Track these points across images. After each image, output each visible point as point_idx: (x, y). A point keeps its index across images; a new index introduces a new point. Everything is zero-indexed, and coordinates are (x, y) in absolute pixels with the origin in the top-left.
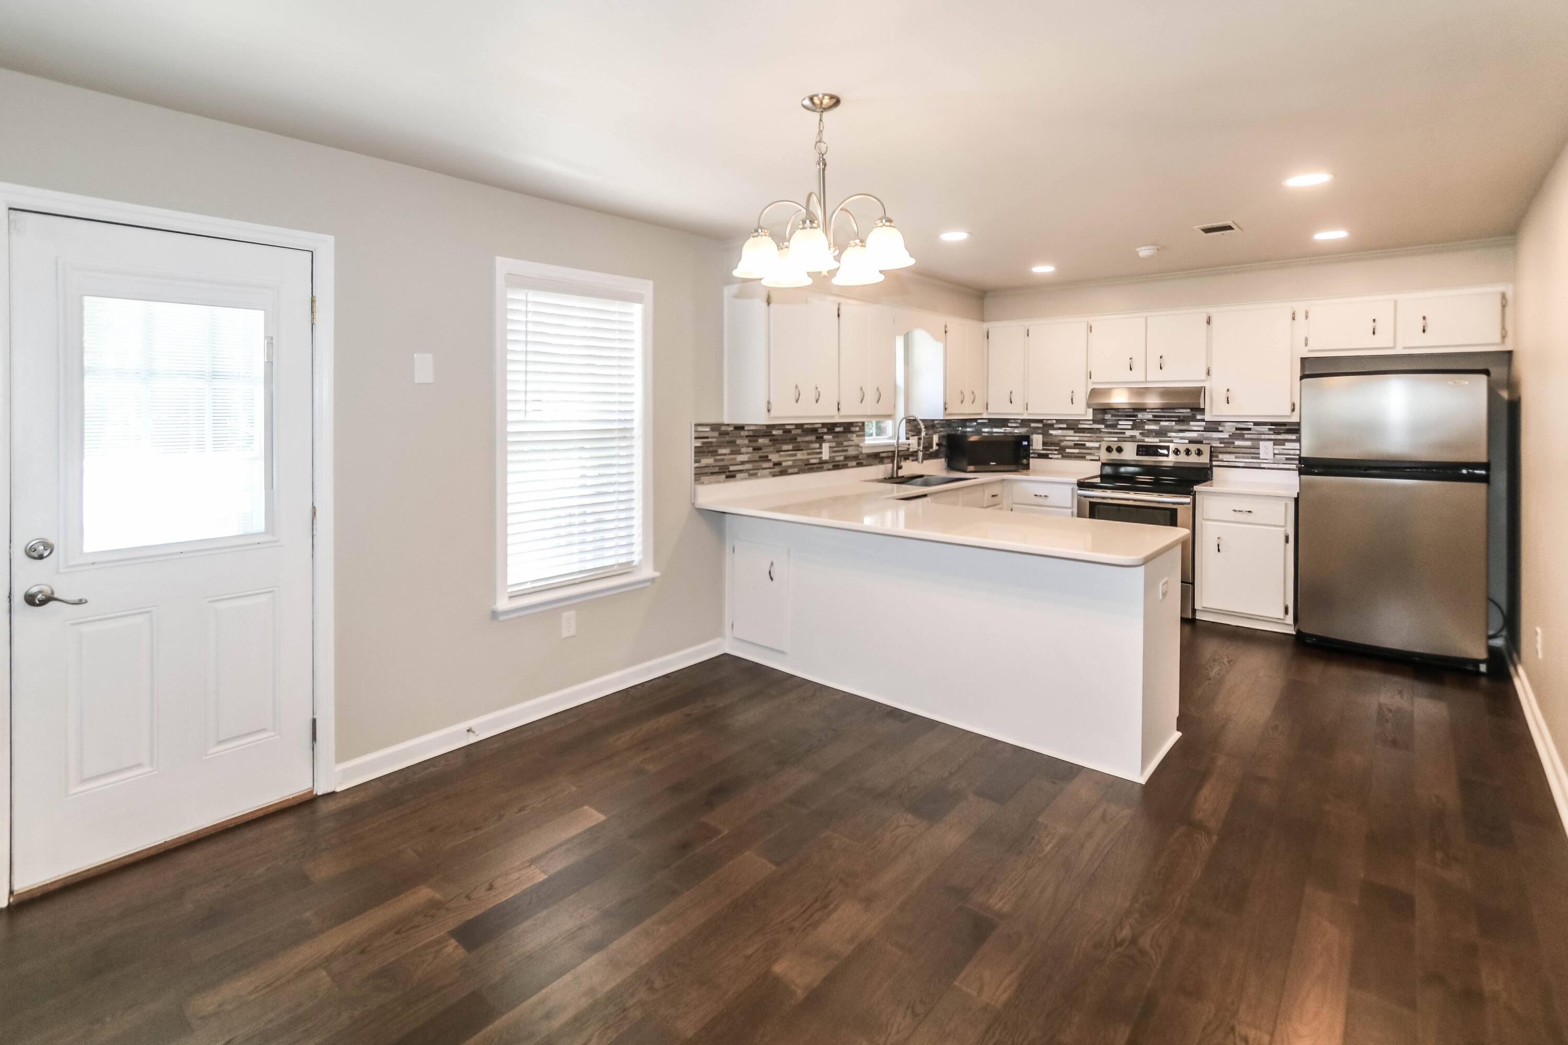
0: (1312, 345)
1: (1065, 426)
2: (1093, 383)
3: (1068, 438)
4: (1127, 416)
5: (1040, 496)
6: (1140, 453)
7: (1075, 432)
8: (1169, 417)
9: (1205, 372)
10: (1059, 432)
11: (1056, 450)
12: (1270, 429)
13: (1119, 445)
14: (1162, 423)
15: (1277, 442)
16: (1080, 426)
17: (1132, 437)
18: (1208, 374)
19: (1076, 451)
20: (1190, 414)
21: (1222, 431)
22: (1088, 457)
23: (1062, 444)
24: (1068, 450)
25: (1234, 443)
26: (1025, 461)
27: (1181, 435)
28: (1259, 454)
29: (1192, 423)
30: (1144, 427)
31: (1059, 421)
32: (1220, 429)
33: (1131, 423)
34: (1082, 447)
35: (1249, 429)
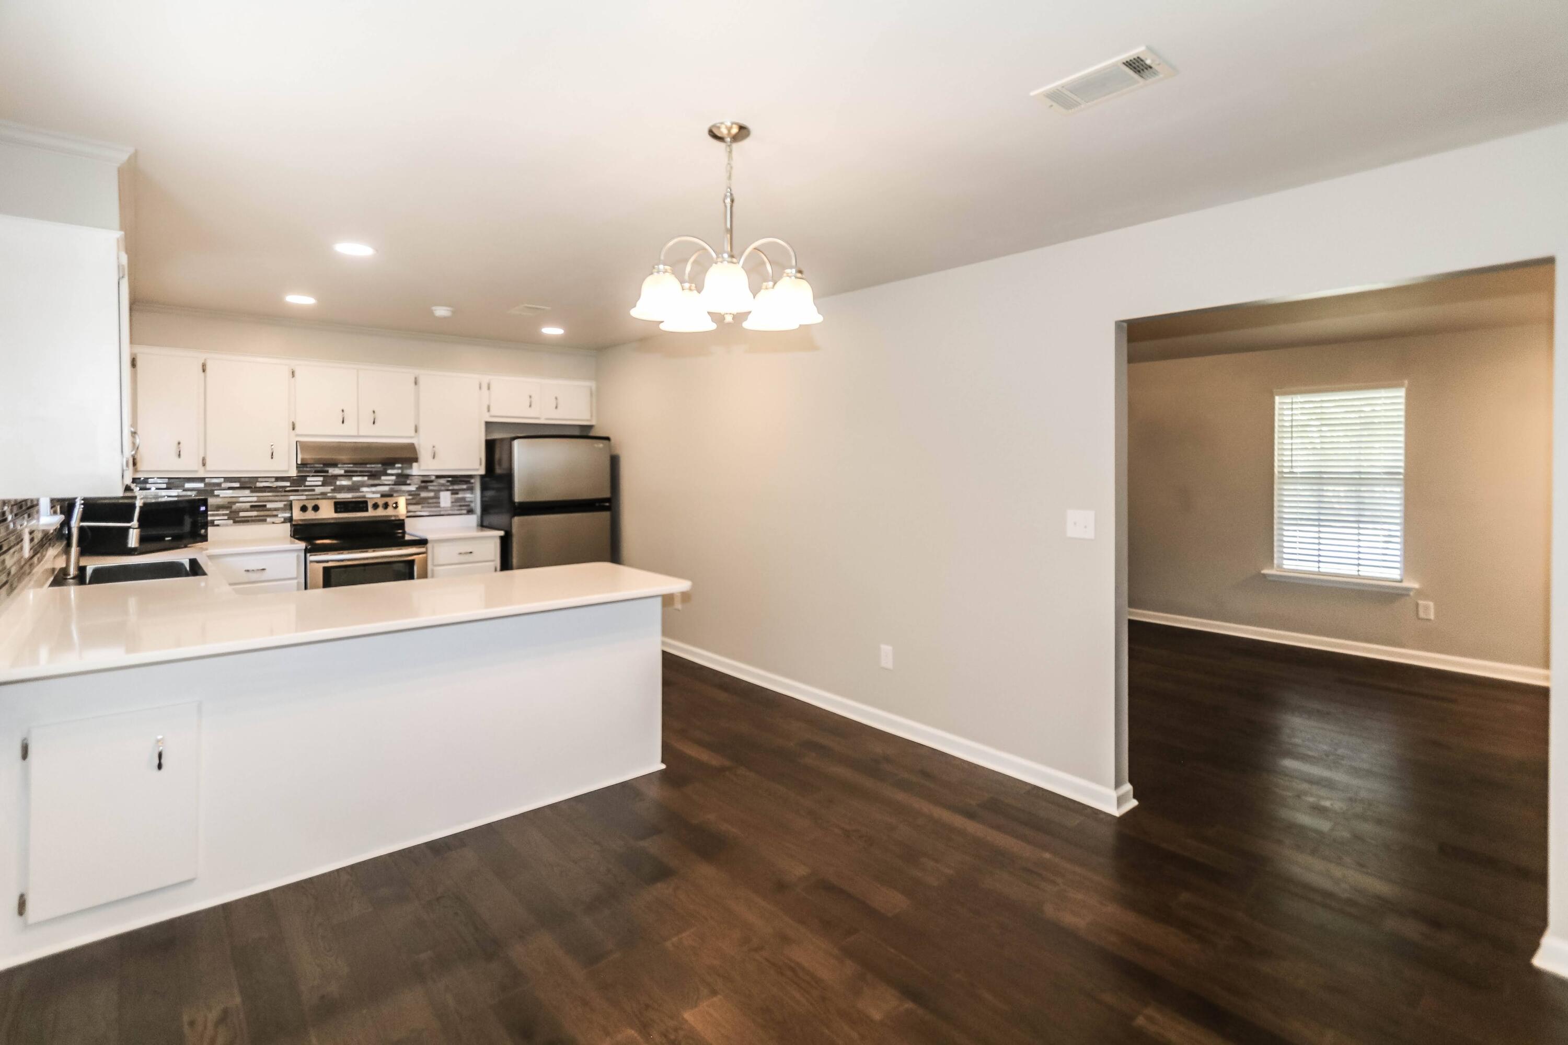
0: (494, 411)
1: (237, 485)
2: (297, 435)
3: (241, 499)
4: (316, 472)
5: (253, 570)
6: (339, 510)
7: (252, 492)
8: (361, 472)
9: (413, 429)
10: (230, 493)
11: (224, 515)
12: (448, 481)
13: (316, 503)
14: (355, 479)
15: (455, 492)
16: (259, 485)
17: (323, 494)
18: (416, 431)
19: (254, 513)
20: (382, 469)
21: (409, 484)
22: (269, 520)
23: (235, 507)
24: (242, 514)
25: (419, 495)
26: (203, 531)
27: (374, 489)
28: (439, 503)
29: (383, 478)
30: (336, 483)
31: (227, 479)
32: (408, 482)
33: (321, 479)
34: (261, 509)
35: (431, 481)
